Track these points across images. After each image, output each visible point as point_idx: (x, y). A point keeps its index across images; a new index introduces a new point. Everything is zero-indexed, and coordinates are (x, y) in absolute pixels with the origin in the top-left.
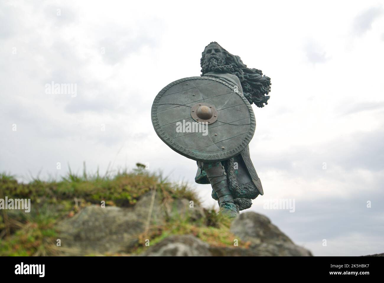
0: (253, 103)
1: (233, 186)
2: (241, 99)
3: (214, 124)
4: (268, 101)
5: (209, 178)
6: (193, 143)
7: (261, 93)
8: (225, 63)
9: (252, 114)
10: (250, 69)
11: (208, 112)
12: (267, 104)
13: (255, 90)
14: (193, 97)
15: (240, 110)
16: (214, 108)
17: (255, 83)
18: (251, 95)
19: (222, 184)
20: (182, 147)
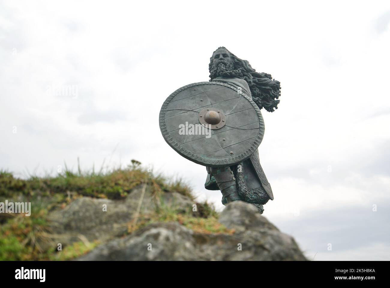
0: (263, 107)
1: (242, 191)
2: (250, 103)
3: (222, 129)
4: (278, 106)
5: (218, 183)
6: (201, 148)
7: (271, 97)
8: (233, 68)
9: (261, 118)
10: (260, 74)
11: (216, 117)
12: (277, 108)
13: (264, 95)
14: (201, 102)
15: (248, 114)
16: (222, 113)
17: (264, 87)
18: (260, 99)
19: (231, 189)
20: (189, 153)
